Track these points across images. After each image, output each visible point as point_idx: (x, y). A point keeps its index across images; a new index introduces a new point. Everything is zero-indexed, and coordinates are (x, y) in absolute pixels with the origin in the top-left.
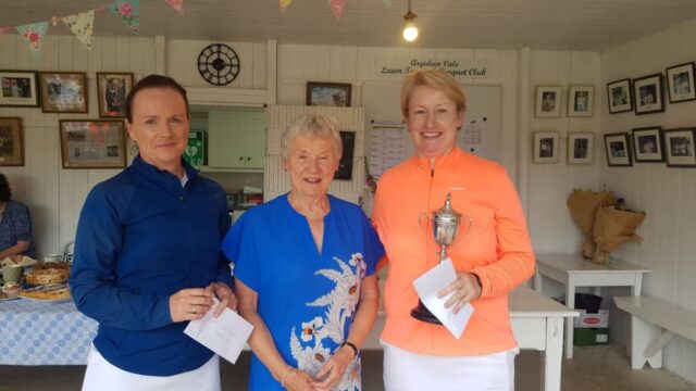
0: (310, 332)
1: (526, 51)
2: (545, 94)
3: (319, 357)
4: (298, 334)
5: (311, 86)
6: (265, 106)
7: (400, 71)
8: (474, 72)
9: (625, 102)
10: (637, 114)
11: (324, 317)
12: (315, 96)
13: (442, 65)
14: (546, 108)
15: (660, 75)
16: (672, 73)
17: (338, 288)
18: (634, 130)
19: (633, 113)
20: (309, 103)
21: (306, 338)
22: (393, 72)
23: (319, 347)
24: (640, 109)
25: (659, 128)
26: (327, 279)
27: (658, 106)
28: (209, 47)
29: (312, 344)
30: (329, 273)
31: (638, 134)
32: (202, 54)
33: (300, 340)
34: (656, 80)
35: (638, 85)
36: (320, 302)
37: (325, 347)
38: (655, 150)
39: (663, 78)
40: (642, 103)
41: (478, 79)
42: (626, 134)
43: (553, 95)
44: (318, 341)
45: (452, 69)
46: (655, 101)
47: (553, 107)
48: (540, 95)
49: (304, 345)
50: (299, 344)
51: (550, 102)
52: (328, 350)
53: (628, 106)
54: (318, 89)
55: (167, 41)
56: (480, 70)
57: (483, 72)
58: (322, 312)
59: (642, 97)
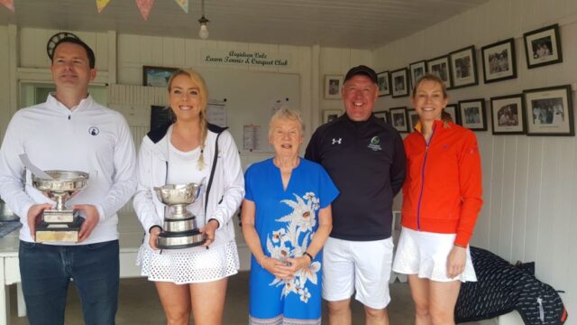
0: (278, 237)
1: (316, 48)
2: (331, 81)
3: (284, 253)
4: (271, 238)
5: (146, 69)
6: (107, 85)
7: (220, 60)
8: (279, 63)
9: (386, 89)
10: (394, 97)
11: (286, 229)
12: (150, 78)
13: (254, 56)
14: (332, 92)
15: (406, 69)
16: (413, 67)
17: (294, 212)
18: (391, 109)
19: (390, 97)
20: (145, 84)
21: (276, 240)
22: (216, 60)
23: (283, 247)
24: (395, 93)
25: (405, 108)
26: (287, 206)
27: (405, 92)
28: (57, 35)
29: (279, 244)
30: (290, 203)
31: (393, 112)
32: (51, 40)
33: (272, 242)
34: (403, 73)
35: (394, 75)
36: (283, 219)
37: (287, 246)
38: (403, 124)
39: (408, 71)
40: (396, 90)
41: (282, 69)
42: (386, 112)
43: (337, 82)
44: (282, 243)
45: (262, 60)
46: (403, 88)
47: (337, 91)
48: (328, 82)
49: (274, 245)
50: (271, 244)
51: (335, 87)
52: (289, 249)
53: (388, 92)
54: (152, 71)
55: (19, 29)
56: (283, 61)
57: (286, 63)
58: (285, 225)
59: (396, 85)
